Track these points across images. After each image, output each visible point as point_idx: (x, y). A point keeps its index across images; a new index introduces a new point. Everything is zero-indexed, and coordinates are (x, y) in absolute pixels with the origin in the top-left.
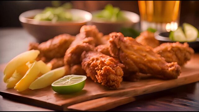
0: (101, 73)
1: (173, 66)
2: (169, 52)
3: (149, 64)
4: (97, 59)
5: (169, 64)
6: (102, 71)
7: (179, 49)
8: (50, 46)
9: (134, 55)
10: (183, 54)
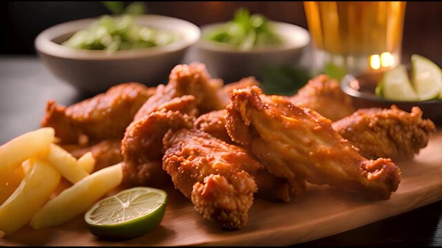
0: (200, 189)
1: (379, 167)
2: (372, 130)
3: (318, 165)
4: (197, 153)
5: (370, 163)
6: (202, 187)
7: (398, 122)
8: (91, 113)
9: (283, 142)
10: (409, 136)
